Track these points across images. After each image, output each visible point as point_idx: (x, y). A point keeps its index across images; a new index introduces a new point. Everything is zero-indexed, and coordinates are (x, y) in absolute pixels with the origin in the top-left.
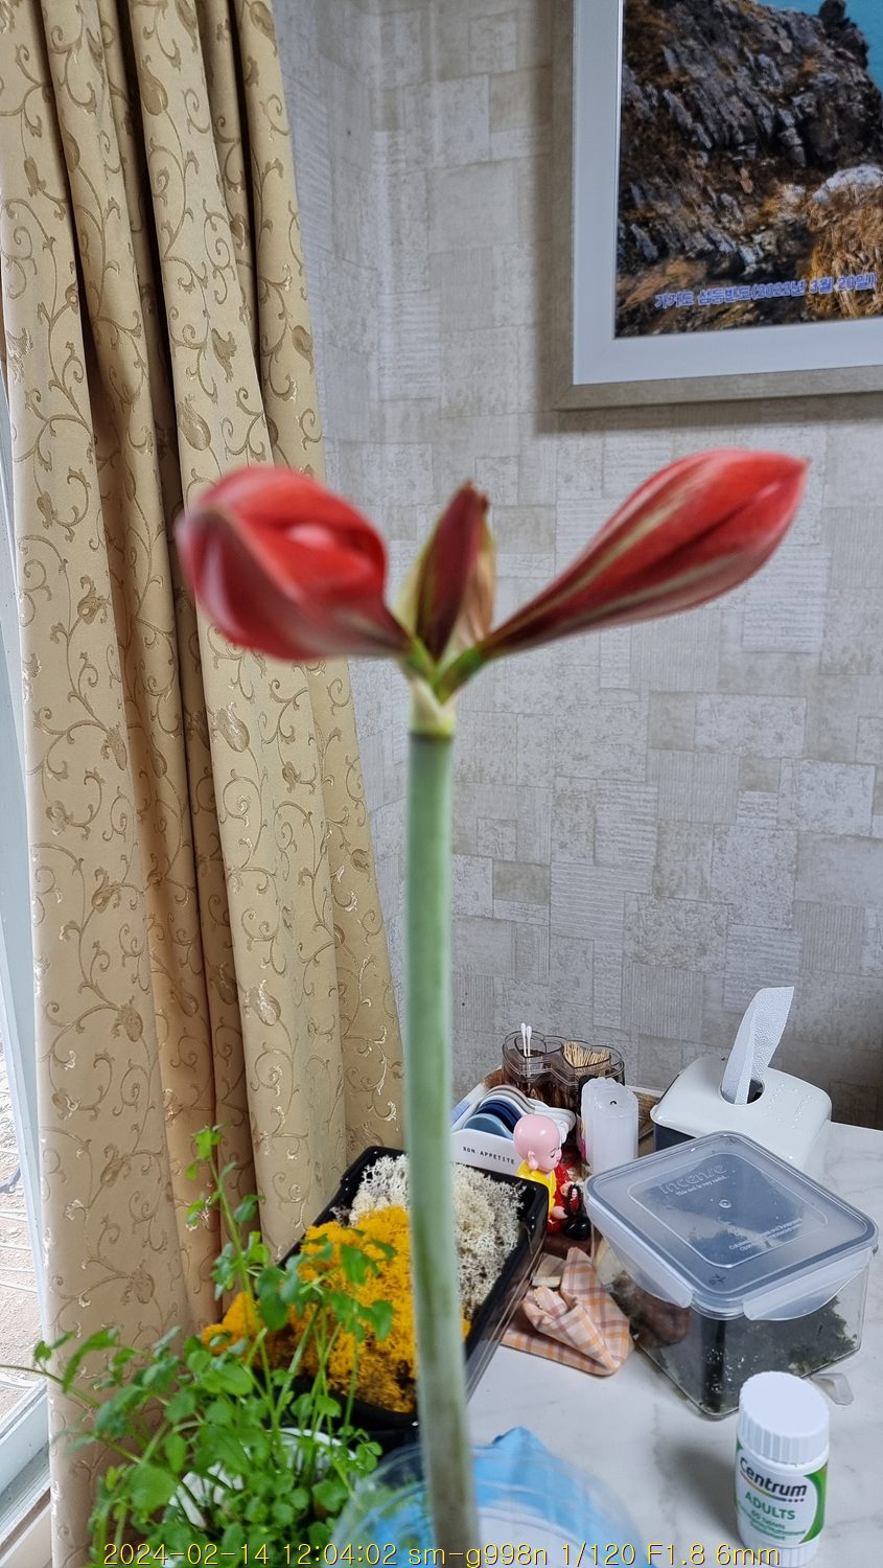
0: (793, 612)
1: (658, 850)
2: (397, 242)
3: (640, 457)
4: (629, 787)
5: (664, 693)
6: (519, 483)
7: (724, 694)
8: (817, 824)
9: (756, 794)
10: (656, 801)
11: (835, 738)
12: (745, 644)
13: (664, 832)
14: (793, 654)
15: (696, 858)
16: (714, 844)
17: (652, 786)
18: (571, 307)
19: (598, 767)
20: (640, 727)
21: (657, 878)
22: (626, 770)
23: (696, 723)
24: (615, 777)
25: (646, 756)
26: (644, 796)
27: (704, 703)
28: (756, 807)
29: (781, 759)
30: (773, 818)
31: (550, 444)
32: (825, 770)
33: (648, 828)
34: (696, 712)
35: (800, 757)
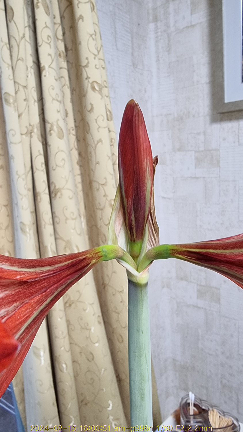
2: (158, 60)
6: (205, 142)
18: (223, 73)
31: (217, 127)
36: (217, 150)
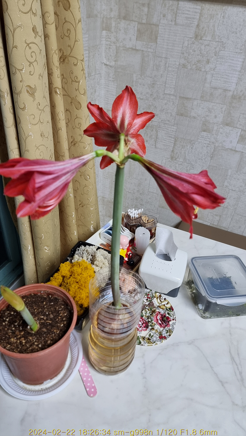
0: (228, 76)
1: (174, 146)
3: (189, 11)
4: (168, 126)
5: (183, 98)
6: (147, 15)
7: (202, 100)
8: (221, 144)
9: (205, 133)
10: (176, 131)
11: (232, 119)
12: (211, 85)
13: (177, 141)
14: (225, 90)
15: (184, 150)
16: (190, 146)
17: (176, 127)
19: (160, 118)
20: (175, 108)
21: (172, 154)
22: (169, 121)
23: (192, 109)
24: (165, 122)
25: (175, 117)
26: (172, 129)
27: (195, 103)
28: (204, 137)
29: (215, 123)
30: (208, 141)
32: (227, 128)
33: (172, 139)
34: (192, 105)
35: (220, 123)
36: (157, 26)
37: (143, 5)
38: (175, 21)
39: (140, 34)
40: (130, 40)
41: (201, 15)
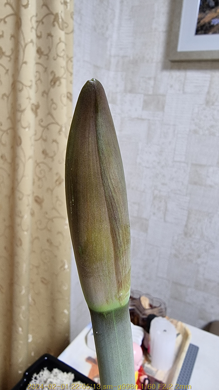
3: (198, 80)
4: (180, 197)
5: (196, 165)
10: (189, 202)
13: (190, 214)
15: (201, 224)
16: (207, 220)
17: (188, 197)
18: (180, 23)
19: (170, 188)
20: (186, 176)
21: (186, 229)
22: (180, 190)
23: (207, 177)
24: (175, 192)
25: (187, 186)
26: (185, 200)
27: (211, 170)
31: (166, 74)
33: (185, 212)
34: (207, 172)
36: (164, 96)
37: (150, 79)
38: (183, 90)
39: (146, 105)
40: (136, 110)
41: (211, 82)
